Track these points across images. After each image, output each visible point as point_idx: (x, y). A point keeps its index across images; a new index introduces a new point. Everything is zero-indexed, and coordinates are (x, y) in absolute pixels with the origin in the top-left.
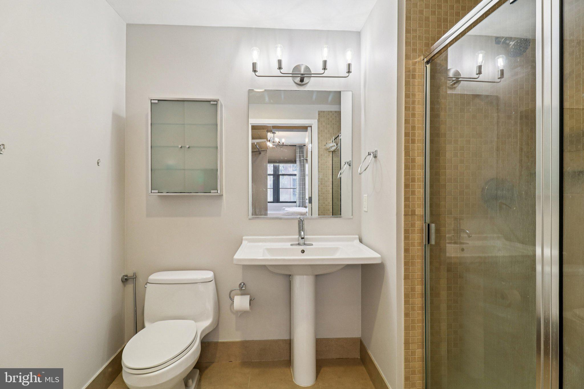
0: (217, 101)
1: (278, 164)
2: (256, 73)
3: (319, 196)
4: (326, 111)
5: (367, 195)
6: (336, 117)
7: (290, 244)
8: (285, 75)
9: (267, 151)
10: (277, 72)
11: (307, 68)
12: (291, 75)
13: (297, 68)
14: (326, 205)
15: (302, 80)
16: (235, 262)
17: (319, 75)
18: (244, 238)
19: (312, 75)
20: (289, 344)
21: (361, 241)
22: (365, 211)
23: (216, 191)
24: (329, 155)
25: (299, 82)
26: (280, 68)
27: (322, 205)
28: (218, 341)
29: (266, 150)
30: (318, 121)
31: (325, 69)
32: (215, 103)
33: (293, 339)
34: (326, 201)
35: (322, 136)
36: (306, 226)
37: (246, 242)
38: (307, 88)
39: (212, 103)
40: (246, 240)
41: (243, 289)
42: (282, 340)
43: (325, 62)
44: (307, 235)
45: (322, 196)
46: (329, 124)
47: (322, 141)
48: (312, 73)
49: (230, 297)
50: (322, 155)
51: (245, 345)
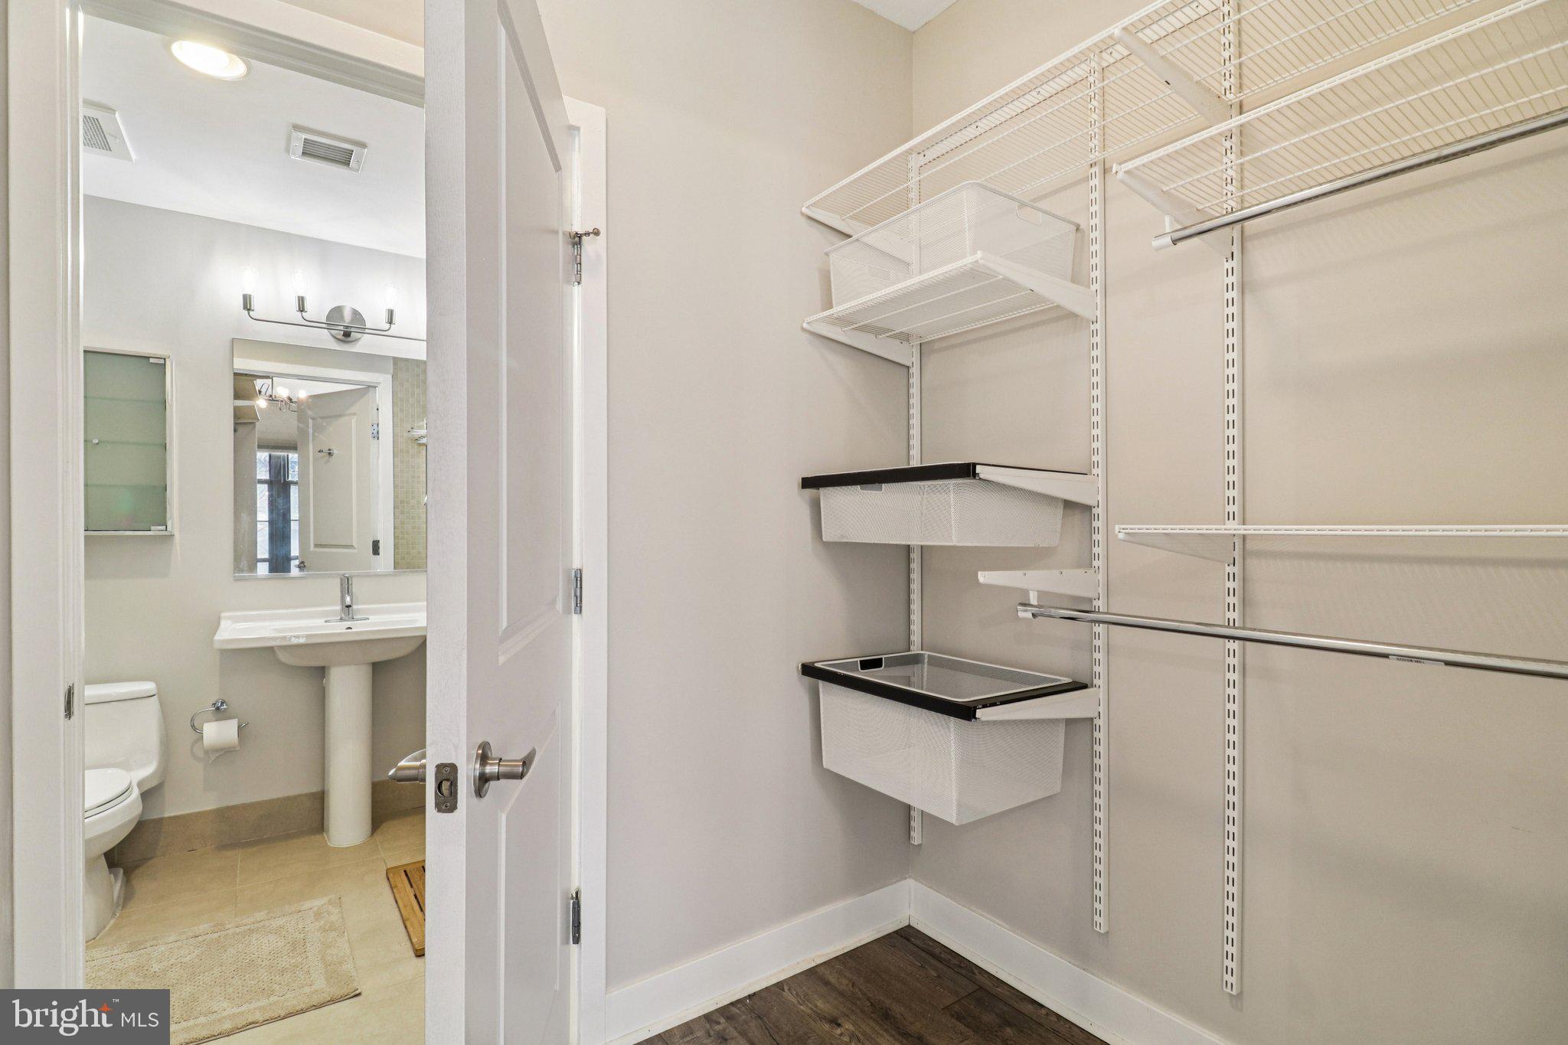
0: (165, 359)
1: (286, 454)
2: (251, 313)
7: (323, 620)
8: (311, 324)
9: (255, 427)
10: (297, 317)
11: (356, 314)
12: (324, 326)
13: (337, 312)
15: (347, 334)
16: (217, 646)
17: (377, 332)
18: (223, 615)
19: (367, 331)
20: (320, 800)
23: (164, 528)
25: (340, 337)
26: (302, 309)
27: (404, 558)
28: (162, 816)
29: (254, 423)
30: (394, 378)
31: (391, 322)
32: (162, 362)
33: (328, 790)
35: (402, 411)
36: (355, 589)
37: (230, 622)
38: (357, 348)
39: (151, 360)
40: (229, 618)
41: (220, 711)
42: (306, 795)
43: (391, 313)
44: (357, 604)
45: (402, 538)
47: (402, 421)
48: (367, 327)
49: (193, 726)
50: (402, 451)
51: (223, 815)
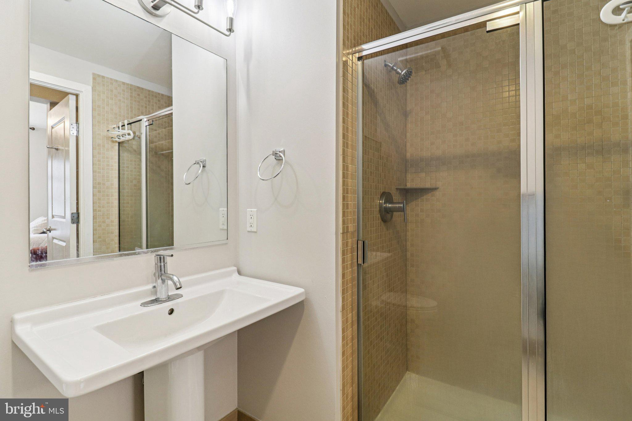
3: (94, 210)
4: (108, 78)
5: (256, 210)
6: (123, 91)
7: (139, 303)
14: (108, 225)
15: (157, 6)
17: (190, 13)
18: (16, 317)
21: (239, 273)
22: (248, 231)
24: (113, 147)
25: (150, 9)
27: (100, 226)
30: (94, 89)
31: (199, 6)
34: (108, 218)
35: (99, 115)
40: (26, 320)
45: (100, 211)
46: (112, 99)
47: (99, 122)
50: (99, 145)
